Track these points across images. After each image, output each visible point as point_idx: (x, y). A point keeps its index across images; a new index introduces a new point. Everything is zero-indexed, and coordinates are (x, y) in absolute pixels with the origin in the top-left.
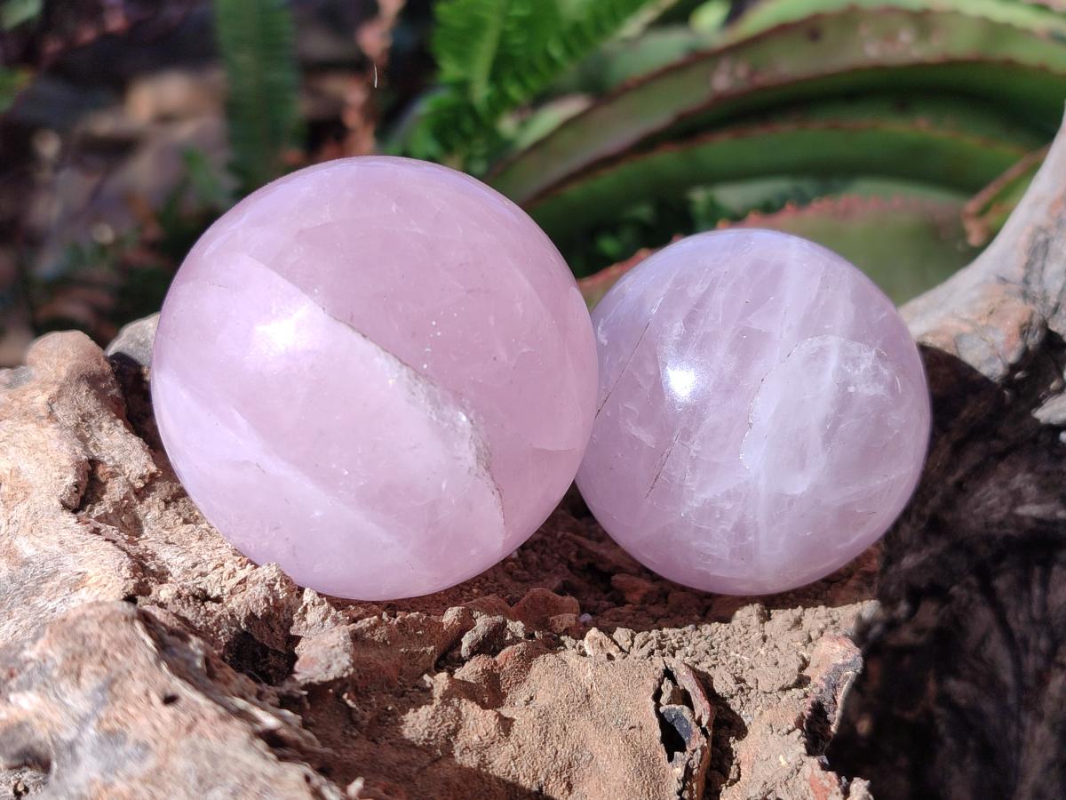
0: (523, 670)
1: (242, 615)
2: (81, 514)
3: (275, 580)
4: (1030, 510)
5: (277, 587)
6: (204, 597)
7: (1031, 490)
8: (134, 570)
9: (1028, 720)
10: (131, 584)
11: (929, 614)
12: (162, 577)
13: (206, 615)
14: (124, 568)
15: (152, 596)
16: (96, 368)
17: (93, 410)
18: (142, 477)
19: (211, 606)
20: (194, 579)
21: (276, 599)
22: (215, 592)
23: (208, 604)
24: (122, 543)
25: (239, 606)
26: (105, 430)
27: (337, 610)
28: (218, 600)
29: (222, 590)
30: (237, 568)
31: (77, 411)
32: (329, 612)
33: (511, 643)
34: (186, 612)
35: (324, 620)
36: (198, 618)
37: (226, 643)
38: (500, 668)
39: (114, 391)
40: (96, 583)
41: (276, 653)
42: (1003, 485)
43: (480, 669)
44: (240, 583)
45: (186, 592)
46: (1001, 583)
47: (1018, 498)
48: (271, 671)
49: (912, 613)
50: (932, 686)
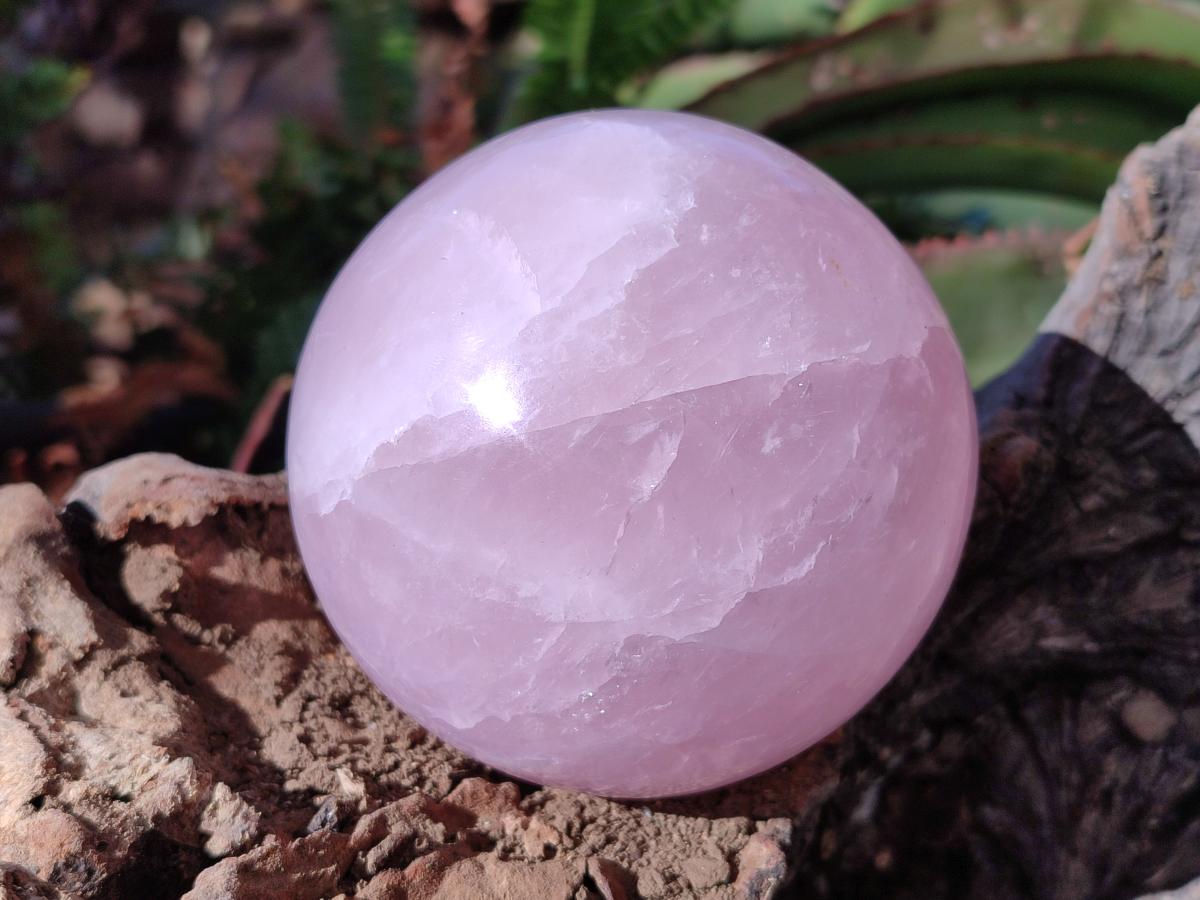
0: (434, 880)
1: (149, 815)
2: (14, 692)
3: (185, 777)
4: (1055, 643)
5: (187, 784)
6: (113, 796)
7: (1055, 623)
8: (47, 766)
9: (1062, 855)
10: (41, 783)
11: (953, 744)
12: (76, 772)
13: (112, 816)
14: (38, 765)
15: (61, 797)
16: (45, 527)
17: (39, 573)
18: (82, 648)
19: (119, 806)
20: (109, 773)
21: (184, 797)
22: (124, 790)
23: (116, 803)
24: (45, 730)
25: (147, 806)
26: (51, 594)
27: (250, 805)
28: (126, 799)
29: (132, 788)
30: (153, 760)
31: (23, 575)
32: (239, 809)
33: (423, 853)
34: (91, 814)
35: (234, 816)
36: (104, 820)
37: (132, 845)
38: (408, 883)
39: (65, 549)
40: (8, 781)
41: (186, 848)
42: (1023, 617)
43: (385, 885)
44: (152, 779)
45: (94, 791)
46: (1032, 714)
47: (1041, 631)
48: (182, 866)
49: (935, 743)
50: (965, 814)
